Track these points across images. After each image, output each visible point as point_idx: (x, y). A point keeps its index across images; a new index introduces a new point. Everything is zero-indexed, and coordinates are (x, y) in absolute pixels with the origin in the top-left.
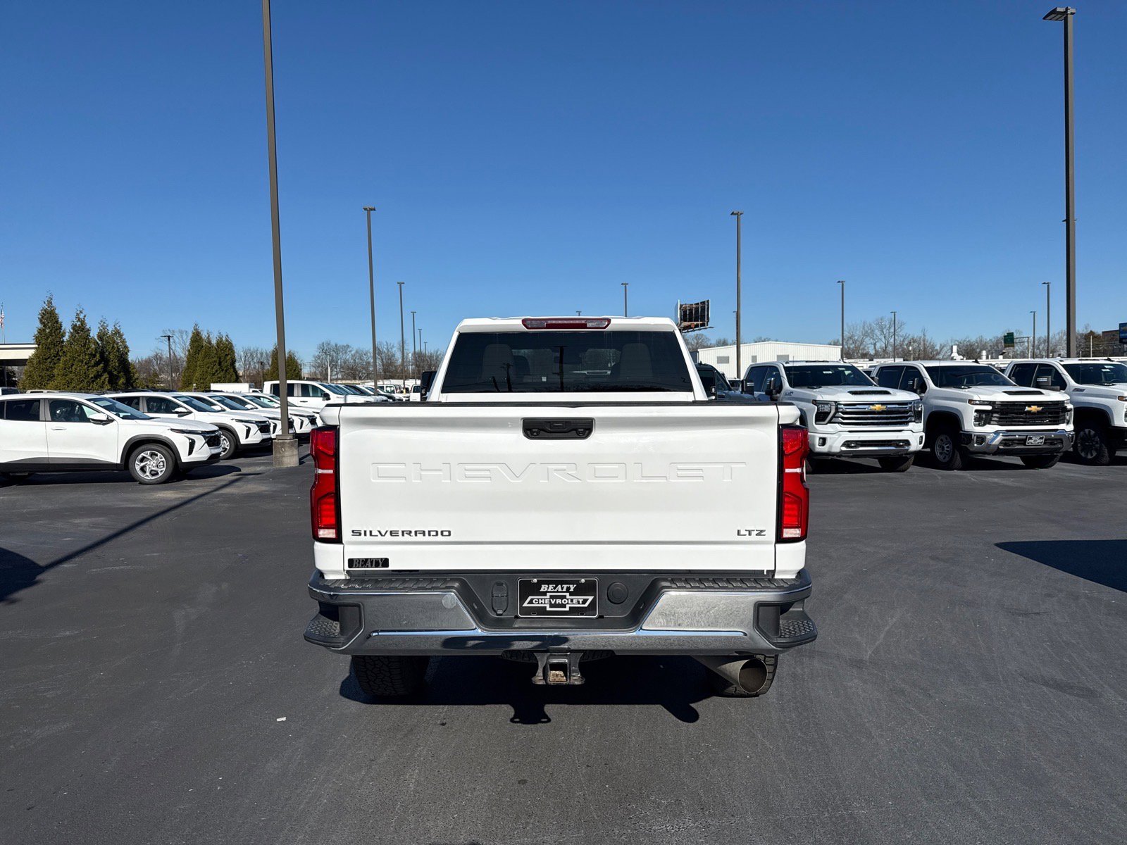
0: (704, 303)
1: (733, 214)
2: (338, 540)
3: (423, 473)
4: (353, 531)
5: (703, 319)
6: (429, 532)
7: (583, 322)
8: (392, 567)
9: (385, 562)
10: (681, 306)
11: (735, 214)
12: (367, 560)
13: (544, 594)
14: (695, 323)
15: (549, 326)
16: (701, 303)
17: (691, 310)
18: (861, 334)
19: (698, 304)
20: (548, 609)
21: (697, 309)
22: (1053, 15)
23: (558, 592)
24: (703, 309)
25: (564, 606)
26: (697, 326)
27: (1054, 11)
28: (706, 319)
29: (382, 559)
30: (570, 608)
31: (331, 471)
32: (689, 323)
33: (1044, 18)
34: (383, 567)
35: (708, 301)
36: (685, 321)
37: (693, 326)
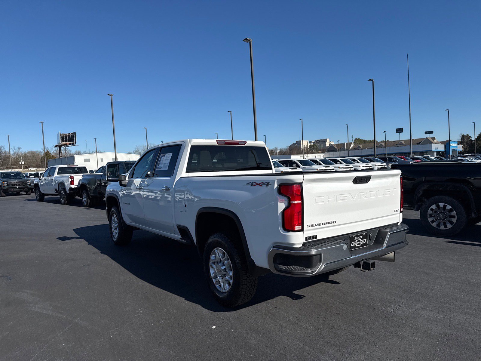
0: (73, 133)
1: (108, 95)
2: (302, 230)
3: (329, 199)
4: (307, 226)
5: (73, 141)
6: (330, 222)
7: (237, 142)
8: (318, 238)
9: (316, 236)
10: (61, 134)
11: (109, 95)
12: (311, 236)
13: (355, 241)
14: (69, 143)
15: (226, 143)
16: (71, 133)
17: (66, 137)
18: (142, 150)
19: (70, 134)
20: (357, 246)
21: (69, 137)
22: (246, 40)
23: (359, 239)
24: (73, 136)
25: (360, 244)
26: (70, 144)
27: (246, 39)
28: (74, 141)
29: (315, 235)
30: (362, 244)
31: (300, 202)
32: (66, 143)
33: (243, 41)
34: (316, 239)
35: (75, 133)
36: (63, 142)
37: (68, 144)
